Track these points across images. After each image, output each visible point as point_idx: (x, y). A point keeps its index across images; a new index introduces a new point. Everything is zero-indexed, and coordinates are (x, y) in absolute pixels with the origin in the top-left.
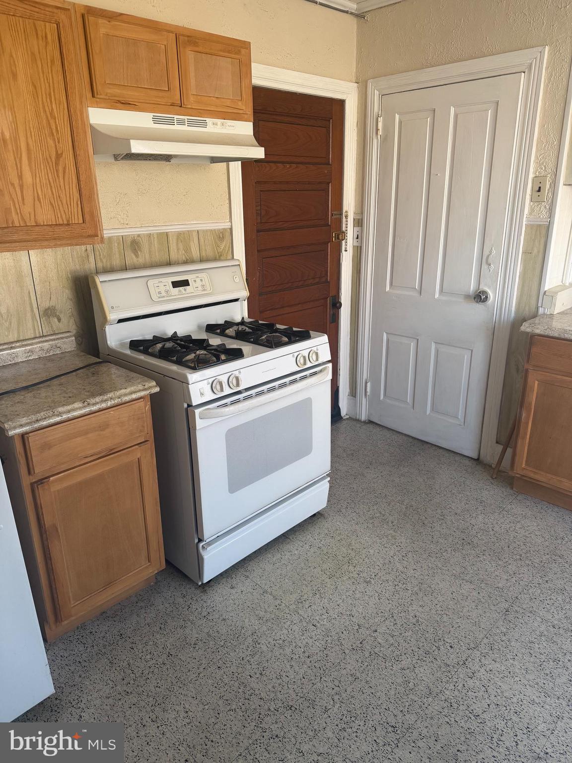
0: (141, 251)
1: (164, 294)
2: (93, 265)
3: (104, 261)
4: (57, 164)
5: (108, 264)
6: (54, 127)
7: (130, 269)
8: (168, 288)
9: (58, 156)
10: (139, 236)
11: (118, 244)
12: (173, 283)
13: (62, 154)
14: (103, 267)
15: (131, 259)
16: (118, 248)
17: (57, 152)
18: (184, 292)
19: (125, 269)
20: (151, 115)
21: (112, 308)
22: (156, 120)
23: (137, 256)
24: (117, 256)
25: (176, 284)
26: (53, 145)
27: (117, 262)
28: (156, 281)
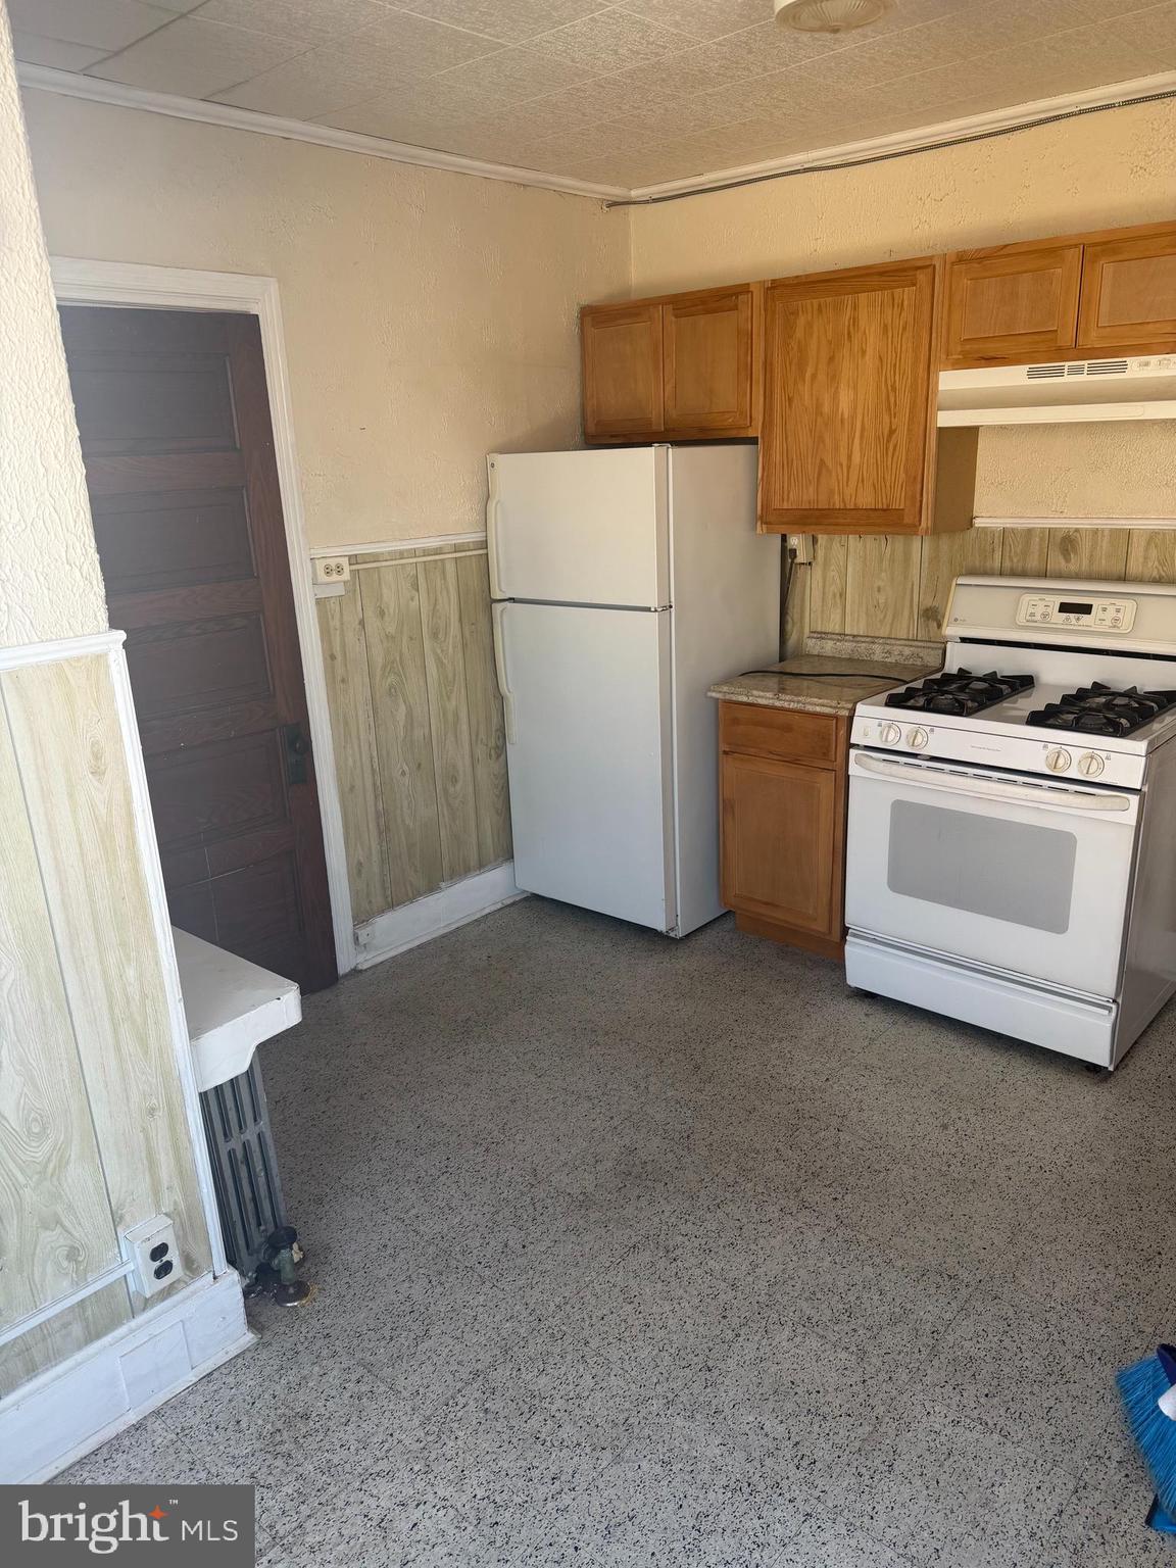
0: (1076, 553)
1: (1038, 617)
2: (997, 564)
3: (1015, 560)
4: (888, 441)
5: (1020, 565)
6: (892, 400)
7: (1051, 577)
8: (1049, 610)
9: (892, 432)
10: (1077, 530)
11: (1042, 539)
12: (1062, 604)
13: (896, 430)
14: (1012, 569)
15: (1057, 562)
16: (1040, 545)
17: (891, 427)
18: (1074, 622)
19: (1044, 575)
20: (1026, 367)
21: (956, 620)
22: (1031, 375)
23: (1068, 560)
24: (1036, 556)
25: (1065, 608)
26: (888, 421)
27: (1033, 563)
28: (1035, 597)
